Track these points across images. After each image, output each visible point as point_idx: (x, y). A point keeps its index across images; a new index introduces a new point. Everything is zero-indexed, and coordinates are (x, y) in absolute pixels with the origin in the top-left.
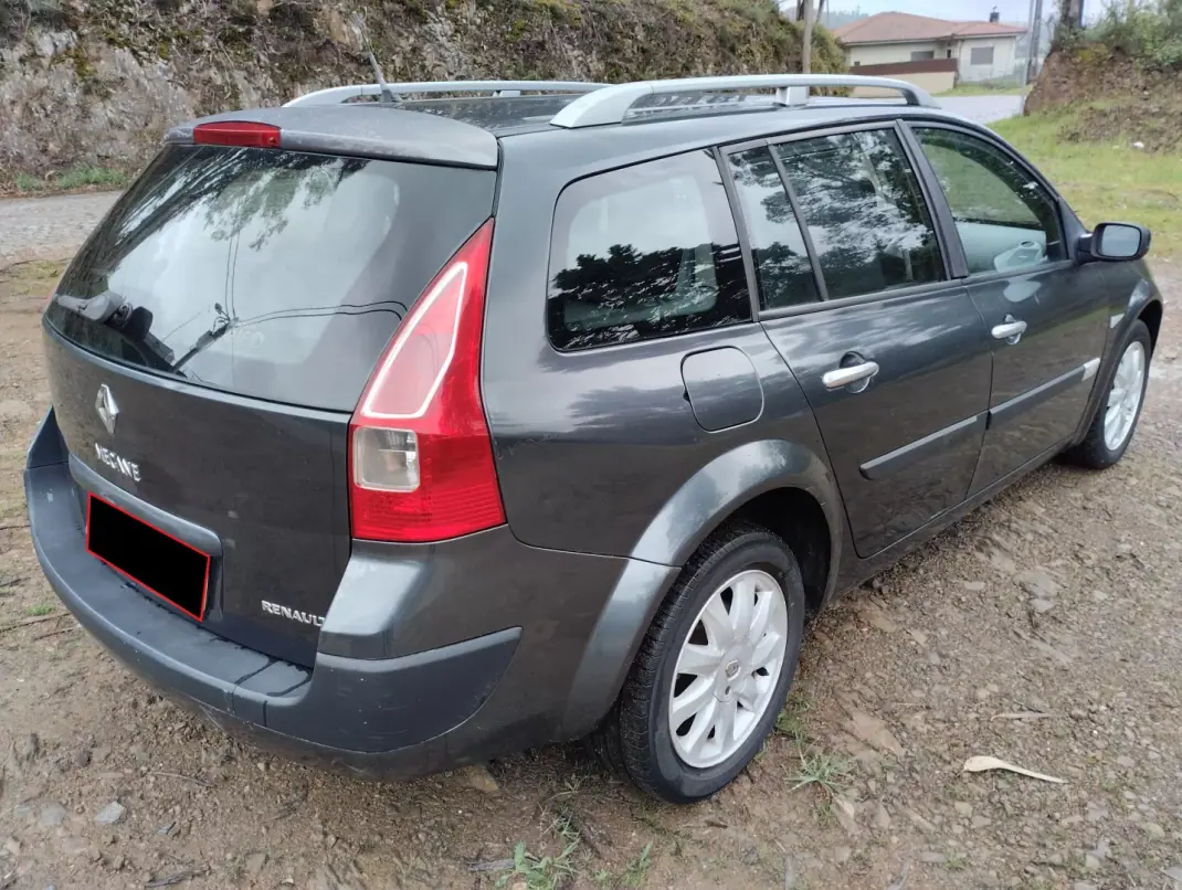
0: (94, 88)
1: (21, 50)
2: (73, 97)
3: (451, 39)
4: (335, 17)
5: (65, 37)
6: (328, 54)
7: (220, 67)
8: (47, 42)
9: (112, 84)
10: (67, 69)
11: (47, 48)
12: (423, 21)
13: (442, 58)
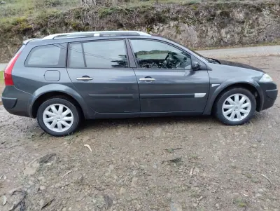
0: (178, 32)
1: (168, 25)
2: (175, 34)
3: (268, 15)
4: (236, 13)
5: (176, 23)
6: (232, 22)
7: (205, 26)
8: (172, 23)
9: (182, 31)
10: (175, 29)
11: (172, 25)
12: (261, 11)
13: (264, 20)
